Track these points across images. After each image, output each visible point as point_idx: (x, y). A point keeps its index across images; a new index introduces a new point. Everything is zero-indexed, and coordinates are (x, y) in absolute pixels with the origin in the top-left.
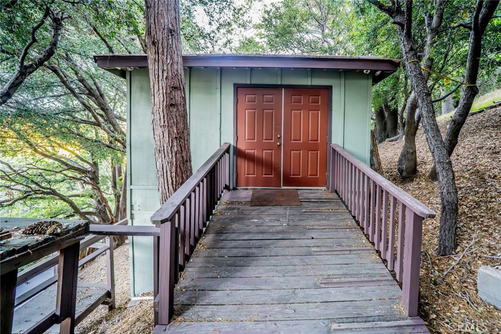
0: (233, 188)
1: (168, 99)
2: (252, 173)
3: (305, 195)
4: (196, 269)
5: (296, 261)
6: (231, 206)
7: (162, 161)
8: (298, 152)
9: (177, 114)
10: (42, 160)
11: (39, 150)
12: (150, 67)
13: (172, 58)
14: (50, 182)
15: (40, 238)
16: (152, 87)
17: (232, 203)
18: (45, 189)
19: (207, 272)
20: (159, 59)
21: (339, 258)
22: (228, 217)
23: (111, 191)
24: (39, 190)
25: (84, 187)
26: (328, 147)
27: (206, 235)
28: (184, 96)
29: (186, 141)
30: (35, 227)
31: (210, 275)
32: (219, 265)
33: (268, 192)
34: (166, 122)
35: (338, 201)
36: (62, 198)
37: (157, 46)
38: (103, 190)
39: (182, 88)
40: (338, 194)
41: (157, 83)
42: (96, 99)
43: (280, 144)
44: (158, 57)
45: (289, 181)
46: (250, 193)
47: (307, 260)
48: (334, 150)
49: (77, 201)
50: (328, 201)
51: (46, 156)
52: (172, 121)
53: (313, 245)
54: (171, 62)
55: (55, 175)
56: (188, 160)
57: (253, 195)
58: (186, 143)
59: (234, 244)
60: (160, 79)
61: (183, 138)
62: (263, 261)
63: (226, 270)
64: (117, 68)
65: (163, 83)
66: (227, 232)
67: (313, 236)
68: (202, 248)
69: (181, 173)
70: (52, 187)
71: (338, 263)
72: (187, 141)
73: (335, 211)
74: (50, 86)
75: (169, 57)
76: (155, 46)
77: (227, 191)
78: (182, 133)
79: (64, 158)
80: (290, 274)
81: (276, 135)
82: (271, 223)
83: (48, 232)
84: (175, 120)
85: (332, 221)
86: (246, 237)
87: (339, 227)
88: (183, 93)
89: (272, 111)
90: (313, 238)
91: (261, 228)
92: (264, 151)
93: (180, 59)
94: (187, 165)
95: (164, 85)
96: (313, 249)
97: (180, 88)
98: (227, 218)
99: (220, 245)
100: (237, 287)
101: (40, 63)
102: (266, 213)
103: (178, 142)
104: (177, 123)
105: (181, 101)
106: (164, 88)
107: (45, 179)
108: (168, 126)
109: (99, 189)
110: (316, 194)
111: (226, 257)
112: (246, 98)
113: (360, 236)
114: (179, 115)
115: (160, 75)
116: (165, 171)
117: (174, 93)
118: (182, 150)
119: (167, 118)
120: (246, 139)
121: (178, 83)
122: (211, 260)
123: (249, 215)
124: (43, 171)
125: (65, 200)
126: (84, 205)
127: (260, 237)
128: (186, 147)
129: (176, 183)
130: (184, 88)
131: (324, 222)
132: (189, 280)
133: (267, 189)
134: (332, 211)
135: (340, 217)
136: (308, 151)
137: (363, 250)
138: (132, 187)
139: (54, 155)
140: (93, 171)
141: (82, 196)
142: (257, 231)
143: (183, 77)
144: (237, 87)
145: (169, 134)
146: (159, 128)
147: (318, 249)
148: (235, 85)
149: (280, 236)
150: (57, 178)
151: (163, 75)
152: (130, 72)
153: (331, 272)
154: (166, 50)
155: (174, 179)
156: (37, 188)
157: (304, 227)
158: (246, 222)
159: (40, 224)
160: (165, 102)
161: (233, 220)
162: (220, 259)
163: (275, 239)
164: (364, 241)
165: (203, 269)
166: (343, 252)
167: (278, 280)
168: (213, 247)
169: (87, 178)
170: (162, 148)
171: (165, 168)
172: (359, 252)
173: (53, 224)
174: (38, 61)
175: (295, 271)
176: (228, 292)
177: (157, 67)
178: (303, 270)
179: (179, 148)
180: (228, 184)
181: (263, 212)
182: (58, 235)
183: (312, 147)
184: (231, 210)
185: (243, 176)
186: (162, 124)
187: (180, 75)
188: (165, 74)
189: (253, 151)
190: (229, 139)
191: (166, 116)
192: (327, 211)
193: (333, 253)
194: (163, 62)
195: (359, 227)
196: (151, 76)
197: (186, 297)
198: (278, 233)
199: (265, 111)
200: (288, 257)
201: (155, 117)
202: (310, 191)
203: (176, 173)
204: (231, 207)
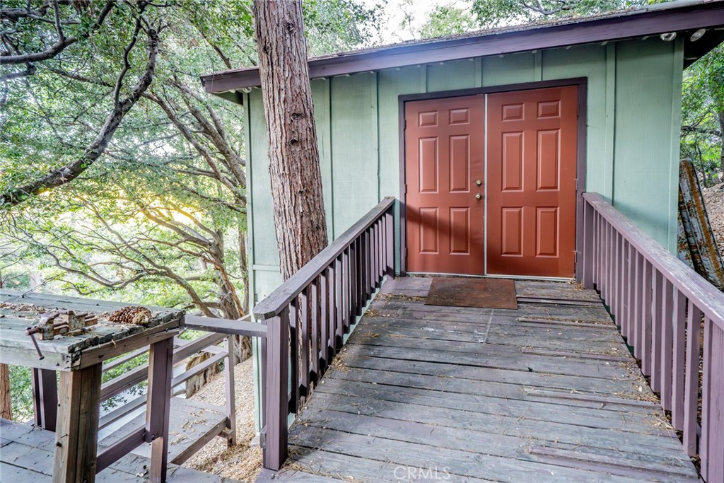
0: (401, 272)
1: (288, 133)
2: (433, 249)
3: (529, 292)
4: (329, 396)
5: (491, 406)
6: (393, 302)
7: (283, 228)
8: (517, 210)
9: (302, 156)
10: (156, 228)
11: (153, 214)
12: (263, 86)
13: (291, 70)
14: (164, 258)
15: (126, 328)
16: (266, 117)
17: (396, 297)
18: (159, 268)
19: (342, 403)
20: (273, 74)
21: (577, 414)
22: (386, 319)
23: (239, 273)
24: (152, 270)
25: (206, 267)
26: (579, 200)
27: (348, 346)
28: (311, 126)
29: (316, 197)
30: (122, 313)
31: (347, 407)
32: (362, 394)
33: (459, 282)
34: (286, 168)
35: (596, 305)
36: (179, 281)
37: (269, 53)
38: (228, 272)
39: (308, 114)
40: (599, 292)
41: (272, 111)
42: (214, 138)
43: (482, 198)
44: (273, 69)
45: (499, 263)
46: (428, 282)
47: (512, 407)
48: (590, 207)
49: (197, 286)
50: (575, 304)
51: (160, 222)
52: (294, 167)
53: (528, 383)
54: (290, 76)
55: (171, 249)
56: (321, 226)
57: (432, 286)
58: (316, 199)
59: (389, 364)
60: (276, 104)
61: (312, 191)
62: (432, 398)
63: (371, 404)
64: (230, 90)
65: (280, 110)
66: (381, 344)
67: (531, 367)
68: (341, 365)
69: (309, 246)
70: (167, 265)
71: (573, 422)
72: (318, 196)
73: (585, 324)
74: (157, 125)
75: (287, 67)
76: (267, 53)
77: (390, 278)
78: (309, 183)
79: (182, 225)
80: (477, 427)
81: (473, 181)
82: (456, 337)
83: (134, 320)
84: (299, 165)
85: (577, 343)
86: (410, 355)
87: (588, 356)
88: (309, 122)
89: (465, 137)
90: (530, 370)
91: (438, 344)
92: (453, 210)
93: (303, 69)
94: (318, 234)
95: (282, 113)
96: (526, 390)
97: (306, 114)
98: (384, 322)
99: (368, 364)
100: (384, 433)
101: (137, 96)
102: (451, 319)
103: (305, 198)
104: (302, 170)
105: (307, 135)
106: (282, 117)
107: (160, 255)
108: (289, 175)
109: (223, 270)
110: (552, 291)
111: (375, 383)
112: (419, 119)
113: (633, 377)
114: (305, 156)
115: (275, 97)
116: (287, 243)
117: (296, 124)
118: (310, 211)
119: (288, 163)
120: (421, 189)
121: (302, 108)
122: (352, 385)
123: (421, 319)
124: (156, 243)
125: (182, 285)
126: (206, 291)
127: (435, 357)
128: (317, 205)
129: (302, 261)
130: (311, 114)
131: (558, 343)
132: (315, 411)
133: (458, 276)
134: (580, 324)
135: (597, 337)
136: (537, 207)
137: (634, 406)
138: (255, 267)
139: (169, 220)
140: (216, 243)
141: (203, 280)
142: (431, 347)
143: (309, 96)
144: (405, 101)
145: (291, 187)
146: (278, 178)
147: (537, 391)
148: (400, 97)
149: (468, 360)
150: (173, 254)
151: (279, 98)
152: (248, 94)
153: (556, 437)
154: (282, 58)
155: (300, 256)
156: (151, 266)
157: (517, 349)
158: (415, 331)
159: (127, 310)
160: (284, 138)
161: (394, 326)
162: (365, 385)
163: (460, 364)
164: (640, 389)
165: (336, 397)
166: (588, 404)
167: (454, 433)
168: (357, 365)
169: (209, 254)
170: (283, 209)
171: (287, 239)
172: (624, 408)
173: (141, 311)
174: (134, 94)
175: (486, 422)
176: (369, 438)
177: (271, 86)
178: (502, 423)
179: (306, 208)
180: (391, 266)
181: (445, 316)
182: (146, 325)
183: (544, 200)
184: (392, 309)
185: (416, 254)
186: (281, 172)
187: (305, 93)
188: (283, 96)
189: (433, 210)
190: (393, 191)
191: (286, 160)
192: (568, 323)
193: (566, 402)
194: (278, 77)
195: (632, 359)
196: (265, 101)
197: (308, 435)
198: (466, 353)
199: (453, 138)
200: (477, 398)
201: (273, 162)
202: (540, 284)
203: (302, 246)
204: (394, 305)
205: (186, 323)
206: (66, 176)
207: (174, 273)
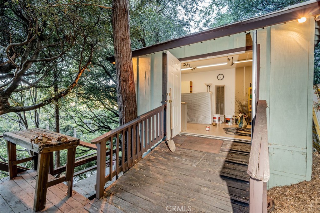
3: (228, 147)
4: (127, 177)
5: (184, 192)
29: (131, 101)
30: (59, 138)
31: (131, 183)
32: (138, 179)
37: (116, 49)
39: (130, 70)
41: (117, 70)
44: (117, 55)
46: (186, 138)
47: (192, 194)
53: (205, 186)
54: (123, 57)
56: (133, 112)
59: (153, 169)
62: (162, 185)
63: (139, 183)
66: (154, 161)
67: (210, 179)
68: (136, 167)
69: (128, 120)
71: (215, 206)
75: (122, 54)
78: (129, 96)
82: (185, 162)
86: (163, 167)
91: (176, 164)
93: (128, 54)
94: (132, 115)
96: (202, 188)
98: (160, 153)
99: (146, 168)
100: (138, 194)
103: (127, 102)
104: (126, 91)
105: (129, 78)
106: (120, 72)
108: (122, 93)
111: (144, 176)
114: (128, 86)
117: (125, 74)
118: (129, 107)
121: (127, 68)
122: (136, 175)
128: (132, 105)
131: (229, 171)
132: (120, 182)
133: (199, 137)
145: (122, 97)
149: (185, 172)
151: (119, 65)
153: (204, 210)
157: (208, 171)
158: (170, 158)
160: (120, 80)
161: (163, 155)
163: (180, 173)
168: (142, 168)
170: (120, 106)
173: (64, 138)
175: (178, 198)
176: (132, 195)
177: (116, 61)
178: (184, 200)
179: (127, 105)
181: (185, 153)
187: (129, 63)
191: (121, 88)
194: (119, 58)
197: (114, 190)
202: (236, 143)
203: (125, 120)
205: (80, 143)
206: (64, 94)
207: (111, 128)
